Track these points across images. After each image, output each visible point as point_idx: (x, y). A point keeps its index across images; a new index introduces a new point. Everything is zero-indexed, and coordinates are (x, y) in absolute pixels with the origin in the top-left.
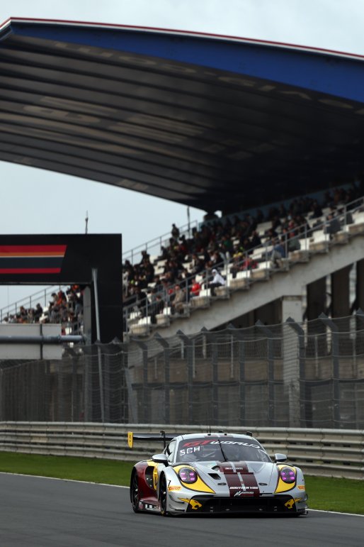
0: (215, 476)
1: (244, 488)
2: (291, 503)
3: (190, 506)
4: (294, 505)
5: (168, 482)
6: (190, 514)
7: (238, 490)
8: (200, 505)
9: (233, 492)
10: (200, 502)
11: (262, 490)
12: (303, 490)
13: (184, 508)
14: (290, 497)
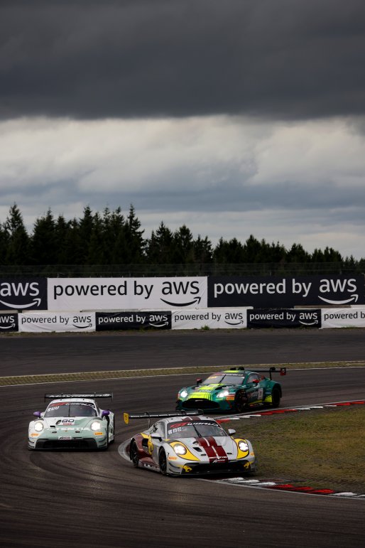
0: (197, 449)
1: (218, 457)
2: (247, 465)
3: (184, 470)
4: (249, 466)
5: (167, 454)
6: (184, 475)
7: (215, 459)
8: (191, 469)
9: (211, 460)
10: (191, 467)
11: (230, 457)
12: (253, 456)
13: (180, 471)
14: (247, 461)
